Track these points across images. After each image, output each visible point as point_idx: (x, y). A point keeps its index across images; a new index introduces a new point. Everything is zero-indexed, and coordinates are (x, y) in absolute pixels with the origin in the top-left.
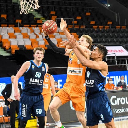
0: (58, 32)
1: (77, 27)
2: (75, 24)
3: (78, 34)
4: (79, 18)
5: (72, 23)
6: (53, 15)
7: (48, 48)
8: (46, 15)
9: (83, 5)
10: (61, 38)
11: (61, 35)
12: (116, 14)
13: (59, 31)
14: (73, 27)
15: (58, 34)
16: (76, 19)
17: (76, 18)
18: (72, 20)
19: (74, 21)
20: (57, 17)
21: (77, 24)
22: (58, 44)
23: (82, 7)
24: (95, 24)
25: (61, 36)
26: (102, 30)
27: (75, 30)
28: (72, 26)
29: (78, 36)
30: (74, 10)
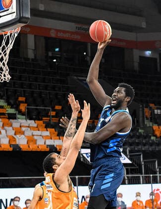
0: (29, 127)
1: (54, 120)
2: (53, 116)
3: (56, 130)
4: (58, 107)
5: (49, 114)
6: (22, 102)
7: (13, 149)
8: (12, 102)
9: (64, 90)
10: (33, 135)
11: (32, 131)
13: (31, 125)
14: (50, 120)
15: (29, 129)
16: (54, 110)
17: (54, 107)
18: (49, 109)
19: (51, 112)
20: (28, 106)
21: (56, 116)
22: (27, 143)
23: (64, 93)
25: (32, 133)
26: (91, 125)
27: (52, 125)
28: (48, 119)
29: (57, 133)
30: (51, 96)
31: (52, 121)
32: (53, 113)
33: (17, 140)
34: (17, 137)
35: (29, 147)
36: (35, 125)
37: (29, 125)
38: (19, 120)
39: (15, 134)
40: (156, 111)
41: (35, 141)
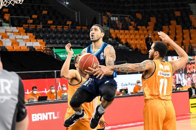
0: (12, 32)
1: (32, 27)
2: (31, 24)
3: (34, 35)
4: (35, 16)
5: (28, 22)
6: (6, 13)
7: (1, 50)
9: (39, 2)
10: (16, 39)
11: (15, 36)
12: (76, 13)
13: (14, 31)
14: (29, 27)
15: (13, 34)
16: (31, 18)
17: (32, 16)
18: (28, 18)
19: (30, 20)
20: (11, 15)
21: (33, 23)
22: (12, 45)
23: (39, 4)
24: (53, 24)
25: (15, 37)
26: (61, 30)
27: (30, 31)
28: (28, 25)
29: (34, 36)
30: (29, 7)
31: (30, 27)
32: (31, 21)
33: (4, 42)
34: (4, 40)
35: (13, 48)
36: (17, 31)
37: (12, 30)
38: (5, 27)
39: (2, 38)
40: (112, 18)
41: (18, 44)
